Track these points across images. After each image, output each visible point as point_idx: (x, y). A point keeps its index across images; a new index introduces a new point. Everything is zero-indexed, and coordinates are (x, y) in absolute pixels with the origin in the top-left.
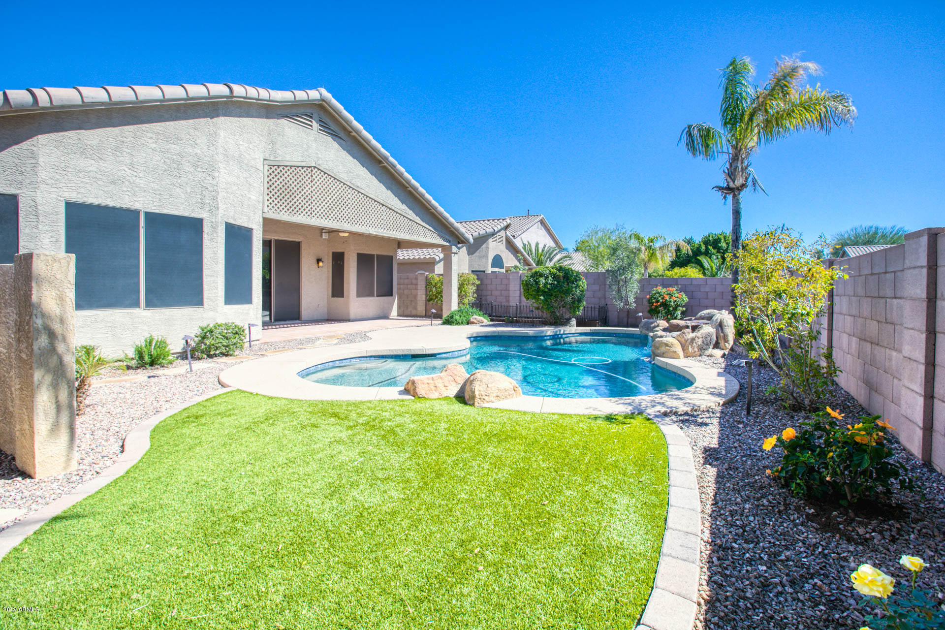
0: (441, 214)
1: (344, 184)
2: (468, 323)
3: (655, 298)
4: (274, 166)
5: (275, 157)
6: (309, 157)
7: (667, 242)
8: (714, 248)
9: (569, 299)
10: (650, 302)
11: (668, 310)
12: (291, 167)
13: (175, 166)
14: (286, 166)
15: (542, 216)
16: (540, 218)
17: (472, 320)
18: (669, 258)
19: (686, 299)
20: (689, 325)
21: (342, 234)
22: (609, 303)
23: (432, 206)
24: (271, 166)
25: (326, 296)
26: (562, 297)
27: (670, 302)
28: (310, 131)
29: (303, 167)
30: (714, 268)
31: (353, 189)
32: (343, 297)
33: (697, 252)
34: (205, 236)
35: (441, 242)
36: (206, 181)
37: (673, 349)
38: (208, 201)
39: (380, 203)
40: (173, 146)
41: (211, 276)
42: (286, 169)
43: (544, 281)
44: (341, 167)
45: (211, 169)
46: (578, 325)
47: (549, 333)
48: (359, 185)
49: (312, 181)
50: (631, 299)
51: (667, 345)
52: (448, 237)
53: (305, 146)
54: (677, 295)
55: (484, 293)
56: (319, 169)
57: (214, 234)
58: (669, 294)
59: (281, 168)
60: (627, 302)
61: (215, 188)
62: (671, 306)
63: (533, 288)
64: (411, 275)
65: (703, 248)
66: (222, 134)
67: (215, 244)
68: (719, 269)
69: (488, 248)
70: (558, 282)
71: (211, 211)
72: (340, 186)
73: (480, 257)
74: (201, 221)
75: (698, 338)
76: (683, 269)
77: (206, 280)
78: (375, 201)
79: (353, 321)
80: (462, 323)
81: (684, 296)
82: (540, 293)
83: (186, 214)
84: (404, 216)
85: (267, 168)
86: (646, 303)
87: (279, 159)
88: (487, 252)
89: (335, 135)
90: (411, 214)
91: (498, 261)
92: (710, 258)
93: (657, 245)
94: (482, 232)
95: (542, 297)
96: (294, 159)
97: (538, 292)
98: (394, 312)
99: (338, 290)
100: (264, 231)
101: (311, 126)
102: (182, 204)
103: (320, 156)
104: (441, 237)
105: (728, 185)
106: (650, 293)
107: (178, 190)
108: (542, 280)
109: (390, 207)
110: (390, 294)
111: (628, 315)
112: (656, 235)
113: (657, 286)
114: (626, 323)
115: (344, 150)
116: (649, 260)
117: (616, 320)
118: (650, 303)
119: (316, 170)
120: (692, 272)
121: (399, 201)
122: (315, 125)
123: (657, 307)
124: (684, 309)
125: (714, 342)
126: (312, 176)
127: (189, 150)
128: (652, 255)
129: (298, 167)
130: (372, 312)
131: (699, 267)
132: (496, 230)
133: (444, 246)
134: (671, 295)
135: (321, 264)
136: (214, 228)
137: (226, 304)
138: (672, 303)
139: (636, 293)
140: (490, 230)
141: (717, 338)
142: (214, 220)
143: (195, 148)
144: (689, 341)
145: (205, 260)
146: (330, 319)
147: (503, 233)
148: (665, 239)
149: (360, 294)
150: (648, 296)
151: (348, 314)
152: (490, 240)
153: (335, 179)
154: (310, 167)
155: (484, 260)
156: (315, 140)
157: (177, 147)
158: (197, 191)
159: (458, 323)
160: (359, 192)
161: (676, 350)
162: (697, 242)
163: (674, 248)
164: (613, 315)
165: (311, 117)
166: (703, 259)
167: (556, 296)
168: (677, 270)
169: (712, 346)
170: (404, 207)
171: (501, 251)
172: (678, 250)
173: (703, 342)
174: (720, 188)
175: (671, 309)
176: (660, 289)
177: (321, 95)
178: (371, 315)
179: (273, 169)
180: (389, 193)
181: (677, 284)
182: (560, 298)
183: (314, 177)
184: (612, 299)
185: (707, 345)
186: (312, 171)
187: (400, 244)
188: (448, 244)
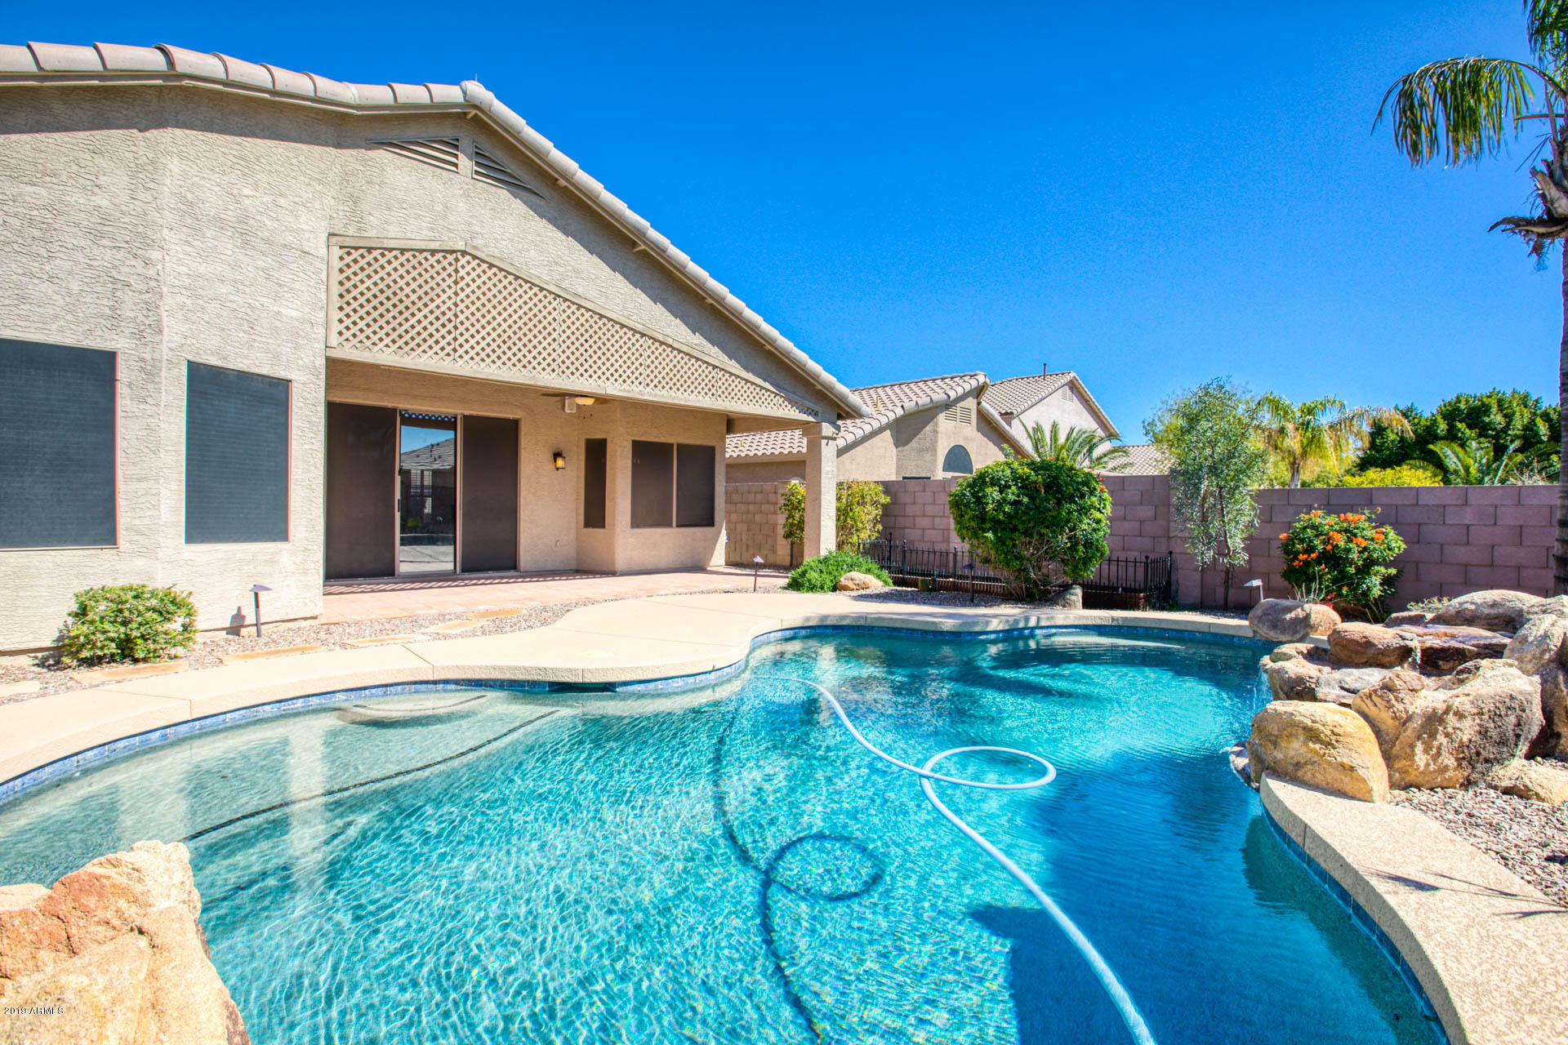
0: (786, 354)
1: (542, 289)
2: (835, 589)
3: (1302, 541)
4: (356, 249)
5: (360, 229)
6: (450, 230)
7: (1348, 413)
8: (1470, 427)
9: (1063, 540)
10: (1288, 549)
11: (1342, 572)
12: (403, 251)
13: (37, 233)
14: (390, 250)
15: (1073, 374)
16: (1068, 378)
17: (843, 581)
18: (1354, 448)
19: (1398, 544)
20: (1415, 644)
21: (581, 401)
22: (1177, 550)
23: (764, 336)
24: (349, 249)
25: (573, 525)
26: (1042, 535)
27: (1349, 551)
28: (452, 175)
29: (433, 252)
30: (1473, 470)
31: (565, 300)
32: (604, 527)
33: (1427, 435)
34: (122, 390)
35: (794, 414)
36: (125, 269)
37: (1342, 755)
38: (132, 314)
39: (636, 332)
40: (30, 189)
41: (139, 480)
42: (389, 256)
43: (996, 495)
44: (533, 254)
45: (141, 242)
46: (1087, 604)
47: (995, 625)
48: (580, 290)
49: (456, 283)
50: (1236, 542)
51: (1312, 734)
52: (811, 405)
53: (439, 207)
54: (1369, 533)
55: (901, 521)
56: (475, 257)
57: (150, 386)
58: (1346, 531)
59: (376, 253)
60: (1223, 549)
61: (153, 284)
62: (1352, 562)
63: (971, 513)
64: (768, 486)
65: (1442, 426)
66: (175, 165)
67: (150, 409)
68: (1486, 470)
69: (935, 432)
70: (1032, 498)
71: (139, 335)
72: (531, 293)
73: (921, 451)
74: (107, 360)
75: (1460, 715)
76: (1389, 471)
77: (125, 490)
78: (623, 326)
79: (623, 574)
80: (822, 588)
81: (1392, 535)
82: (988, 525)
83: (69, 340)
84: (698, 359)
85: (336, 252)
86: (1278, 553)
87: (372, 233)
88: (935, 442)
89: (515, 186)
90: (716, 355)
91: (958, 458)
92: (1462, 446)
93: (1324, 420)
94: (924, 400)
95: (990, 535)
96: (409, 235)
97: (983, 521)
98: (718, 558)
99: (595, 513)
100: (329, 387)
101: (456, 165)
102: (56, 317)
103: (477, 229)
104: (793, 403)
105: (1548, 211)
106: (1289, 525)
107: (44, 287)
108: (993, 493)
109: (661, 338)
110: (709, 521)
111: (1226, 581)
112: (1320, 399)
113: (1310, 508)
114: (1221, 601)
115: (541, 216)
116: (1304, 454)
117: (1197, 592)
118: (1287, 552)
119: (468, 258)
120: (1414, 477)
121: (684, 327)
122: (465, 163)
123: (1307, 564)
124: (1393, 571)
125: (1535, 731)
126: (456, 271)
127: (76, 198)
128: (1313, 442)
129: (421, 251)
130: (666, 556)
131: (1432, 468)
132: (953, 395)
133: (808, 423)
134: (1350, 534)
135: (560, 463)
136: (150, 372)
137: (190, 539)
138: (1354, 556)
139: (1251, 524)
140: (939, 397)
141: (1548, 713)
142: (148, 356)
143: (96, 194)
144: (1416, 724)
145: (121, 445)
146: (582, 569)
147: (971, 403)
148: (1342, 406)
149: (636, 523)
150: (1283, 536)
151: (613, 563)
152: (941, 417)
153: (517, 278)
154: (452, 252)
155: (928, 457)
156: (466, 195)
157: (44, 192)
158: (99, 289)
159: (812, 588)
160: (580, 307)
161: (1356, 761)
162: (1427, 415)
163: (1366, 429)
164: (1188, 582)
165: (456, 147)
166: (1441, 448)
167: (1025, 533)
168: (1372, 474)
169: (1523, 748)
170: (698, 339)
171: (966, 439)
172: (1378, 430)
173: (1483, 733)
174: (1519, 224)
175: (1352, 570)
176: (1318, 517)
177: (465, 93)
178: (663, 564)
179: (355, 254)
180: (659, 309)
181: (1370, 504)
182: (1036, 537)
183: (462, 273)
184: (1184, 540)
185: (1502, 742)
186: (457, 260)
187: (731, 423)
188: (811, 419)
